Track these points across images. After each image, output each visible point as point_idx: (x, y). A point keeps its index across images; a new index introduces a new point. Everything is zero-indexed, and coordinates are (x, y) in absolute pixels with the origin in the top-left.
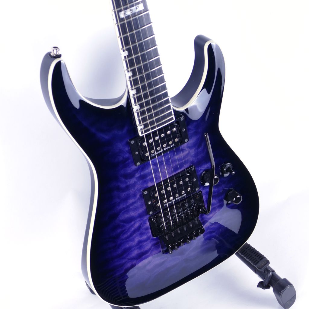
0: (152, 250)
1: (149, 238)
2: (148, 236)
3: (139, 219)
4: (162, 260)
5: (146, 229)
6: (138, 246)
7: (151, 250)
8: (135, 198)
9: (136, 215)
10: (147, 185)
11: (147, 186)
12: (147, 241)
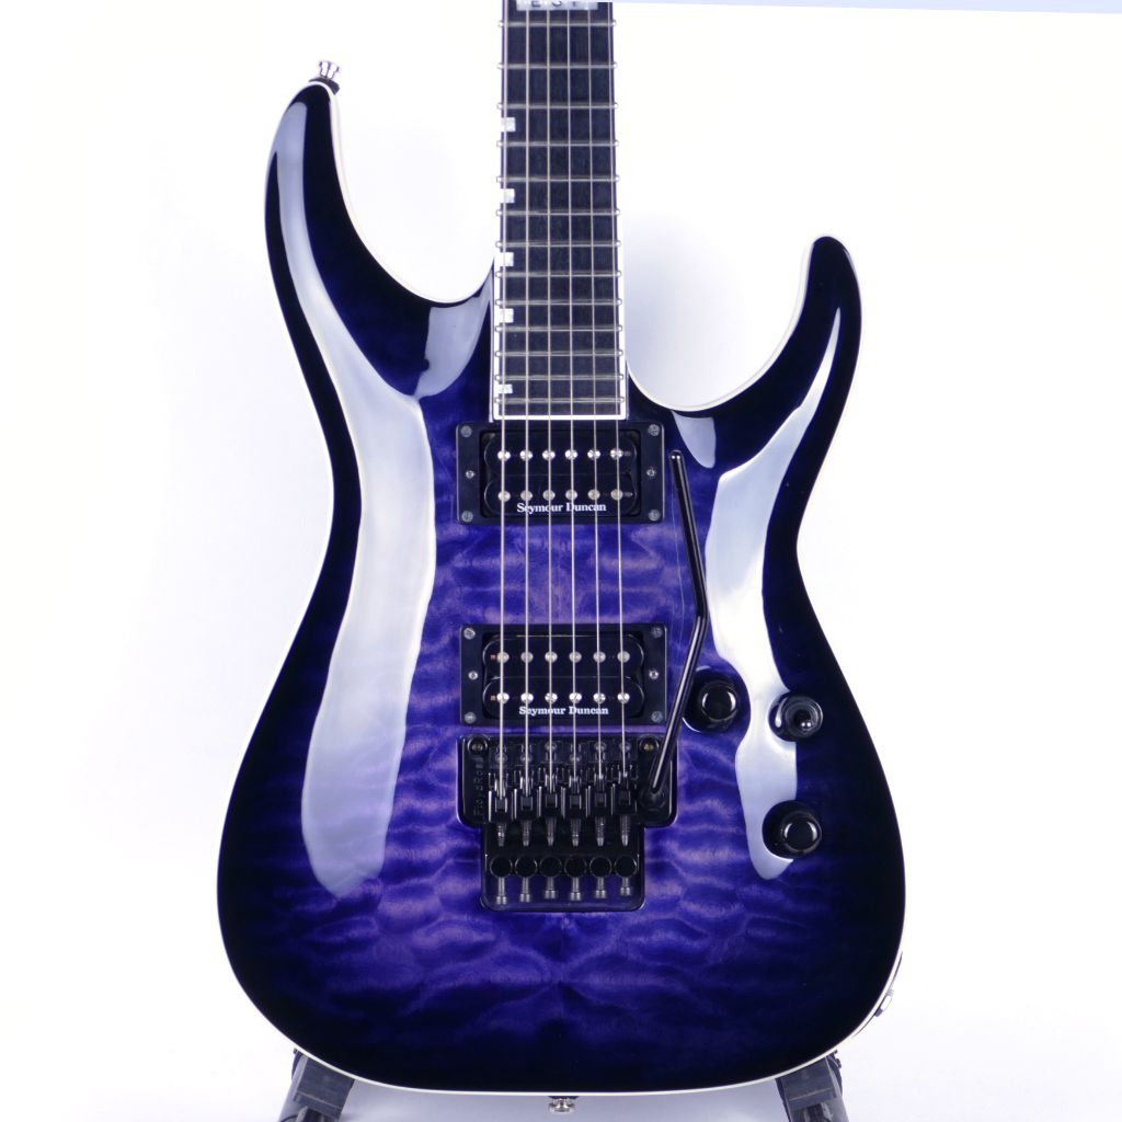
0: (445, 873)
1: (445, 816)
2: (444, 807)
3: (428, 726)
4: (477, 937)
5: (446, 776)
6: (401, 830)
7: (444, 867)
8: (433, 643)
9: (422, 707)
10: (483, 613)
11: (484, 617)
12: (437, 824)
